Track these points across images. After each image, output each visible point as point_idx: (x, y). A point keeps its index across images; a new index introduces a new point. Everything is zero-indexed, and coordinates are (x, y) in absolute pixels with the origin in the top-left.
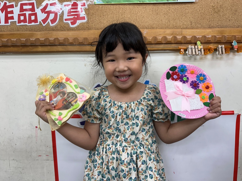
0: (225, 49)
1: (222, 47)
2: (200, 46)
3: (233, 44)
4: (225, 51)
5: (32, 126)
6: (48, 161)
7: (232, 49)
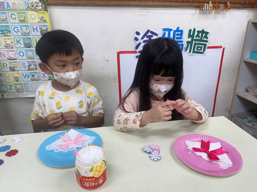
0: (224, 7)
1: (222, 6)
2: (211, 4)
3: (228, 4)
4: (224, 8)
5: (105, 60)
6: (115, 83)
7: (227, 7)
